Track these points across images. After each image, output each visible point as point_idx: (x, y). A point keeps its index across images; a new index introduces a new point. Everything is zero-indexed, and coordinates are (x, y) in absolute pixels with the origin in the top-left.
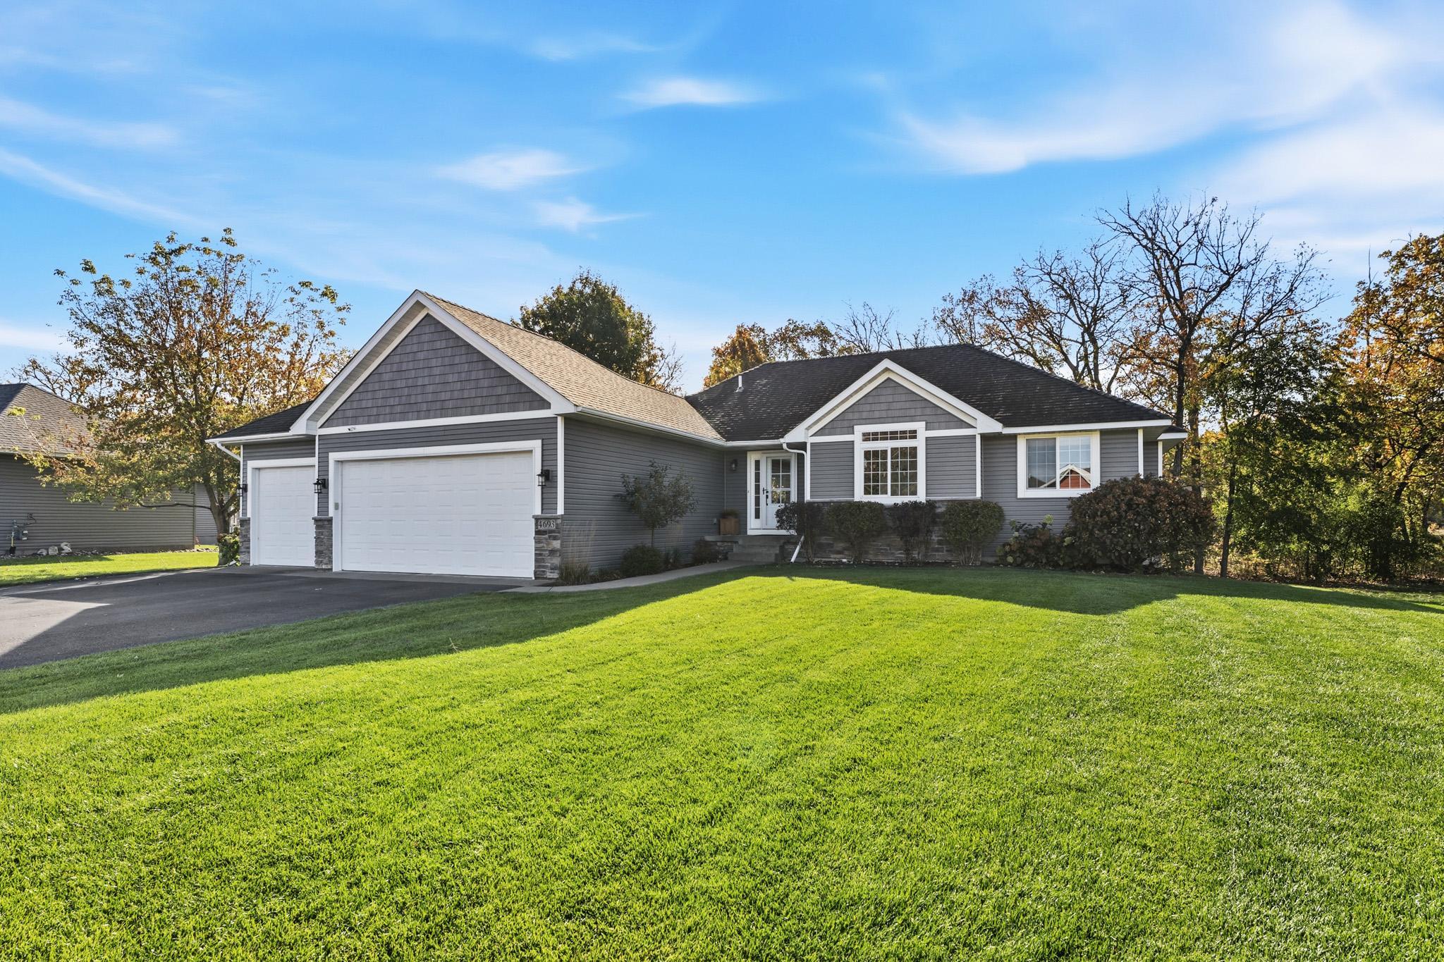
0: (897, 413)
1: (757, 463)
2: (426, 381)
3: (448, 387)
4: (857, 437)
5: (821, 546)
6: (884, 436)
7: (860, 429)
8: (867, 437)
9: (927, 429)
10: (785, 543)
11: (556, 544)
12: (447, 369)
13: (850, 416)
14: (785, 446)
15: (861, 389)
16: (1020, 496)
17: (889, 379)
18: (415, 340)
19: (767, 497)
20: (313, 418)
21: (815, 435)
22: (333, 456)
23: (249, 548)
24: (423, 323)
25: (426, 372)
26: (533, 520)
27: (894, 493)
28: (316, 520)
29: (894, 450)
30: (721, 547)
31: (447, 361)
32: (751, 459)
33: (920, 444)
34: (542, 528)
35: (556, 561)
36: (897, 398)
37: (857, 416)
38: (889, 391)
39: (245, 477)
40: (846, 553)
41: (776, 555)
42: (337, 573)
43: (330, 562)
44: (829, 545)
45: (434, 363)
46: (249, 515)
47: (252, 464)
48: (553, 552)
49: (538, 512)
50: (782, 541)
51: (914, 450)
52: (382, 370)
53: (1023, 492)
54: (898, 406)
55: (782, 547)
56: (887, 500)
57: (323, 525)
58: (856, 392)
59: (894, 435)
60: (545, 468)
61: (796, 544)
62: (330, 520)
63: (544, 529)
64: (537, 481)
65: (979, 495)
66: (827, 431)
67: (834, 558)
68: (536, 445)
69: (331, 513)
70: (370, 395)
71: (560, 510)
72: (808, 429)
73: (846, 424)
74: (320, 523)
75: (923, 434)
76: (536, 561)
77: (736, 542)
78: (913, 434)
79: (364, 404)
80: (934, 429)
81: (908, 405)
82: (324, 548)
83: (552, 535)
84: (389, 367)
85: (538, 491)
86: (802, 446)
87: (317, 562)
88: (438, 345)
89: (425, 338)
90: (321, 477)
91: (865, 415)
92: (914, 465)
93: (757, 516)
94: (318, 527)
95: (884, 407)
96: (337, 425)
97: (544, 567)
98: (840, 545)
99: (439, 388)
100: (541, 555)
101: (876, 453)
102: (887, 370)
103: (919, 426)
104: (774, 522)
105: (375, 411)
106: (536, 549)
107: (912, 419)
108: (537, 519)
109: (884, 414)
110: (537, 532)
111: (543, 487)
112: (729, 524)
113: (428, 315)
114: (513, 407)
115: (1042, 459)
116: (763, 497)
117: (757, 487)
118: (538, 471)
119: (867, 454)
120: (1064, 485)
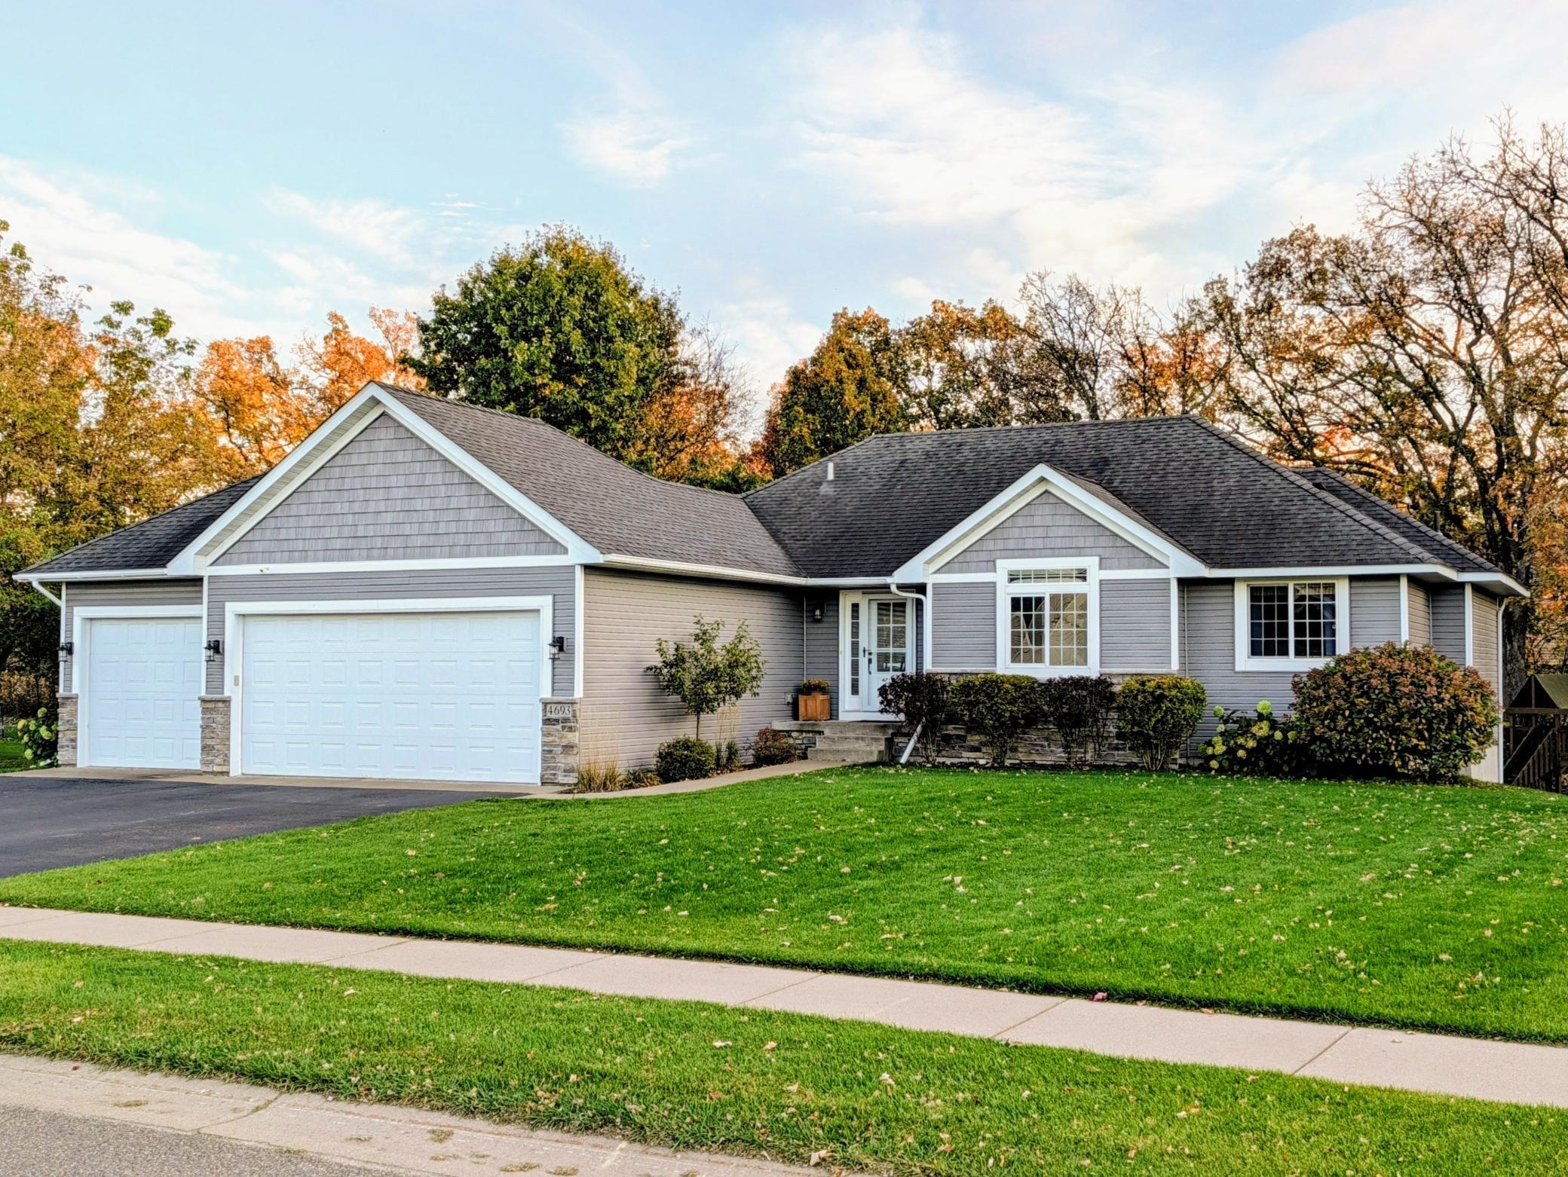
0: (1059, 543)
1: (855, 607)
2: (382, 506)
3: (415, 517)
4: (1000, 577)
5: (947, 739)
6: (1039, 576)
7: (1005, 566)
8: (1015, 577)
9: (1101, 568)
10: (893, 734)
11: (573, 737)
12: (413, 492)
13: (989, 545)
14: (893, 588)
15: (1005, 506)
16: (1238, 669)
17: (1046, 492)
18: (364, 447)
19: (870, 661)
20: (204, 552)
21: (938, 571)
22: (232, 608)
23: (74, 740)
24: (376, 424)
25: (381, 494)
26: (540, 706)
27: (1054, 661)
28: (203, 701)
29: (1054, 598)
30: (796, 740)
31: (413, 480)
32: (845, 603)
33: (1091, 589)
34: (553, 716)
35: (573, 761)
36: (1059, 520)
37: (1000, 544)
38: (1047, 509)
39: (70, 631)
40: (984, 750)
41: (880, 752)
42: (237, 778)
43: (226, 761)
44: (958, 737)
45: (393, 481)
46: (75, 690)
47: (80, 612)
48: (567, 748)
49: (546, 693)
50: (890, 731)
51: (1082, 598)
52: (312, 486)
53: (1243, 661)
54: (1061, 532)
55: (889, 742)
56: (1043, 671)
57: (215, 706)
58: (999, 510)
59: (1054, 576)
60: (558, 635)
61: (909, 735)
62: (226, 702)
63: (555, 718)
64: (548, 651)
65: (1175, 666)
66: (956, 566)
67: (967, 756)
68: (544, 602)
69: (228, 692)
70: (292, 522)
71: (579, 692)
72: (929, 562)
73: (984, 556)
74: (210, 705)
75: (1096, 575)
76: (544, 760)
77: (821, 733)
78: (1081, 575)
79: (283, 534)
80: (1110, 568)
81: (1074, 531)
82: (215, 740)
83: (567, 724)
84: (323, 482)
85: (548, 666)
86: (921, 588)
87: (204, 763)
88: (400, 457)
89: (379, 446)
90: (213, 638)
91: (1011, 544)
92: (1083, 620)
93: (855, 690)
94: (205, 711)
95: (1040, 532)
96: (240, 563)
97: (554, 768)
98: (974, 739)
99: (401, 518)
100: (550, 752)
101: (1028, 601)
102: (1042, 480)
103: (1090, 563)
104: (876, 700)
105: (300, 545)
106: (544, 744)
107: (1079, 551)
108: (545, 704)
109: (1040, 544)
110: (547, 721)
111: (554, 659)
112: (813, 704)
113: (383, 414)
114: (511, 549)
115: (1269, 614)
116: (863, 661)
117: (855, 646)
118: (548, 638)
119: (1015, 603)
120: (1300, 651)
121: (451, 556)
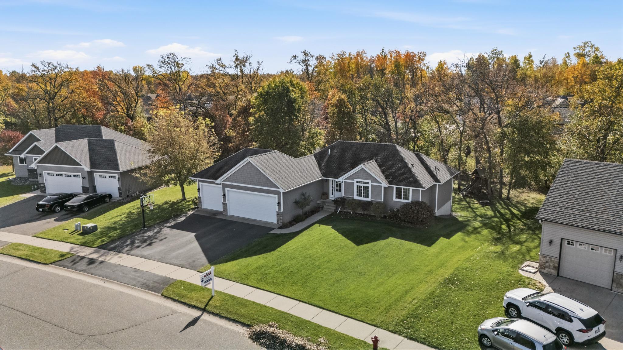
0: (365, 177)
2: (250, 176)
3: (255, 179)
4: (355, 182)
6: (361, 182)
7: (356, 180)
8: (357, 182)
11: (281, 218)
12: (255, 175)
13: (353, 176)
16: (393, 200)
17: (363, 168)
18: (246, 166)
21: (345, 180)
22: (226, 189)
23: (201, 204)
24: (248, 163)
25: (250, 174)
27: (363, 197)
28: (223, 203)
29: (364, 186)
30: (321, 204)
31: (255, 173)
32: (331, 182)
33: (369, 186)
35: (281, 221)
36: (364, 173)
37: (355, 176)
38: (363, 171)
40: (352, 210)
42: (228, 215)
43: (227, 213)
45: (252, 173)
46: (201, 196)
48: (281, 219)
49: (277, 210)
51: (368, 187)
52: (238, 171)
53: (395, 199)
54: (365, 175)
56: (362, 199)
57: (225, 204)
59: (364, 183)
60: (279, 202)
61: (339, 208)
62: (227, 204)
63: (278, 214)
65: (383, 200)
66: (348, 179)
67: (349, 211)
68: (276, 196)
69: (227, 202)
71: (282, 211)
72: (343, 178)
73: (352, 178)
75: (370, 184)
76: (277, 220)
77: (325, 204)
78: (368, 183)
79: (234, 178)
80: (373, 183)
81: (367, 176)
82: (225, 208)
83: (280, 216)
85: (277, 207)
86: (342, 182)
87: (224, 213)
88: (252, 169)
89: (249, 166)
90: (224, 193)
91: (357, 176)
92: (368, 191)
93: (332, 194)
94: (223, 205)
95: (361, 175)
96: (227, 182)
97: (279, 222)
101: (359, 186)
103: (370, 181)
105: (237, 180)
106: (277, 218)
107: (368, 179)
108: (277, 212)
109: (361, 177)
111: (278, 205)
112: (324, 197)
114: (271, 187)
115: (399, 195)
116: (334, 190)
117: (332, 187)
118: (277, 202)
119: (357, 186)
120: (404, 199)
121: (261, 186)
